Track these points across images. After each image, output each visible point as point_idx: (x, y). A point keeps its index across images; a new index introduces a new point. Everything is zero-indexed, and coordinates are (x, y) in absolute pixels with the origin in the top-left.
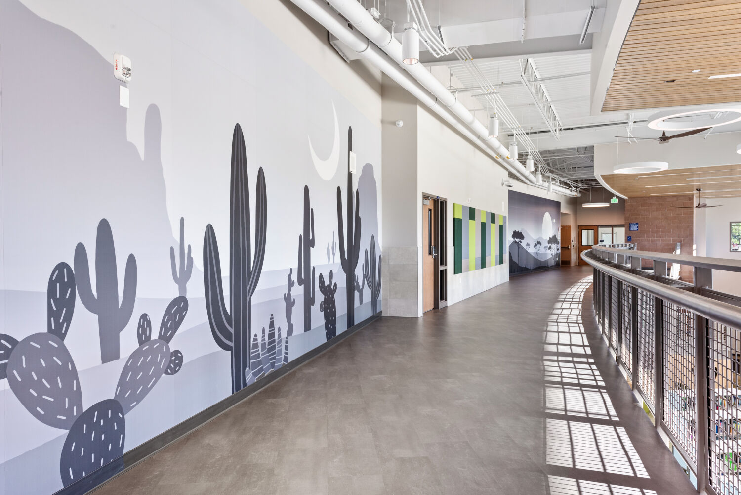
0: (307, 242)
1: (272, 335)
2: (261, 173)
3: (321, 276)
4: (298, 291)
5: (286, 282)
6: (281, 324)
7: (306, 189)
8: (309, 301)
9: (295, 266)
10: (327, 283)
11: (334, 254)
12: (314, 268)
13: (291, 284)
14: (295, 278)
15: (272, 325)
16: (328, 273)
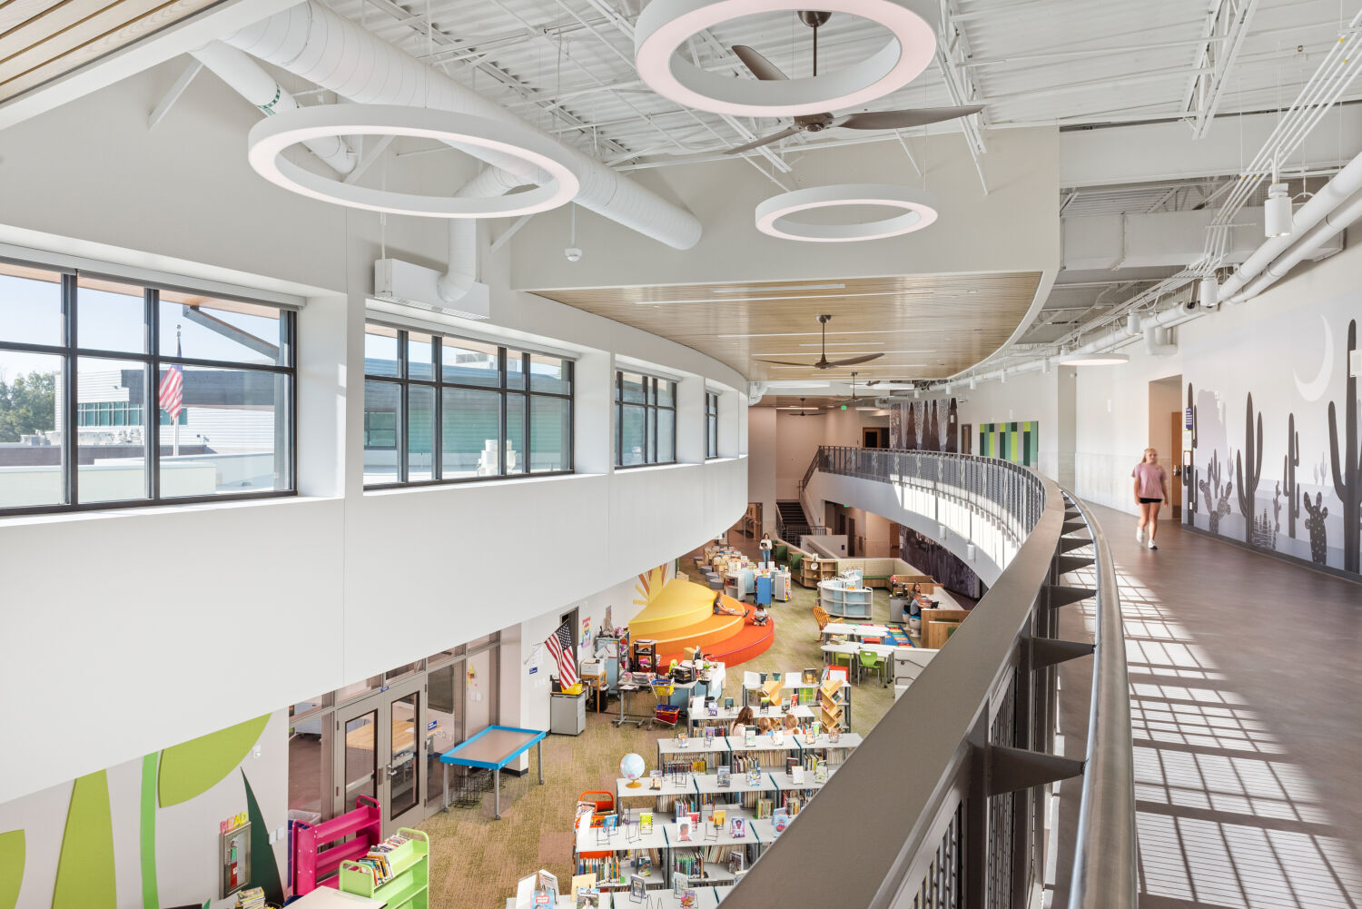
0: (1292, 462)
1: (1265, 523)
2: (1260, 415)
3: (1306, 495)
4: (1284, 500)
5: (1275, 490)
6: (1271, 517)
7: (1291, 417)
8: (1294, 514)
9: (1282, 480)
10: (1313, 503)
11: (1323, 475)
12: (1298, 486)
13: (1278, 493)
14: (1281, 488)
15: (1265, 516)
16: (1316, 495)
